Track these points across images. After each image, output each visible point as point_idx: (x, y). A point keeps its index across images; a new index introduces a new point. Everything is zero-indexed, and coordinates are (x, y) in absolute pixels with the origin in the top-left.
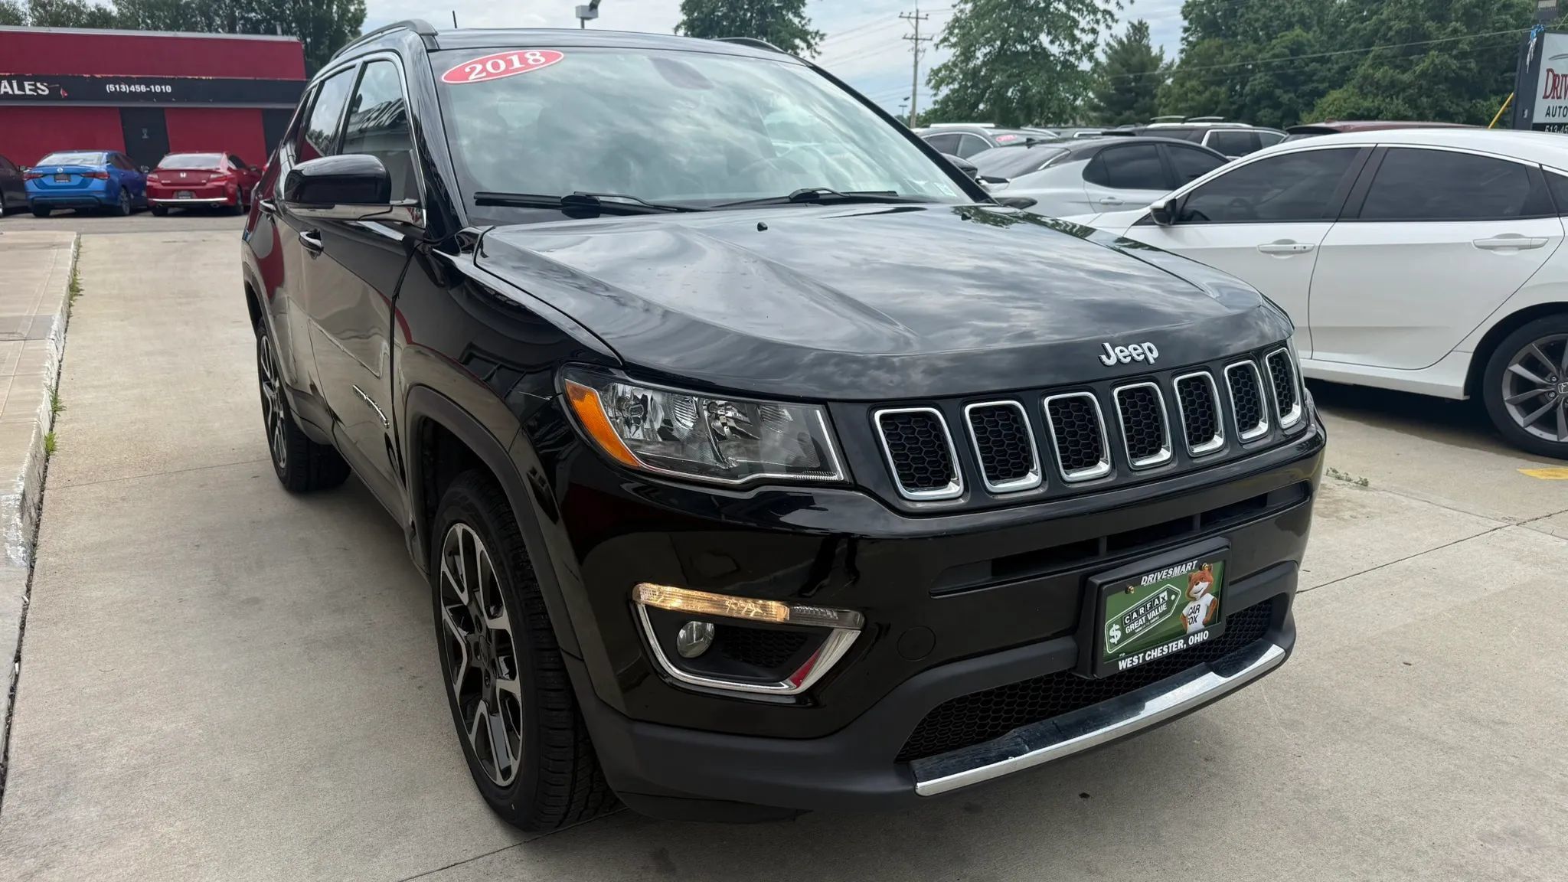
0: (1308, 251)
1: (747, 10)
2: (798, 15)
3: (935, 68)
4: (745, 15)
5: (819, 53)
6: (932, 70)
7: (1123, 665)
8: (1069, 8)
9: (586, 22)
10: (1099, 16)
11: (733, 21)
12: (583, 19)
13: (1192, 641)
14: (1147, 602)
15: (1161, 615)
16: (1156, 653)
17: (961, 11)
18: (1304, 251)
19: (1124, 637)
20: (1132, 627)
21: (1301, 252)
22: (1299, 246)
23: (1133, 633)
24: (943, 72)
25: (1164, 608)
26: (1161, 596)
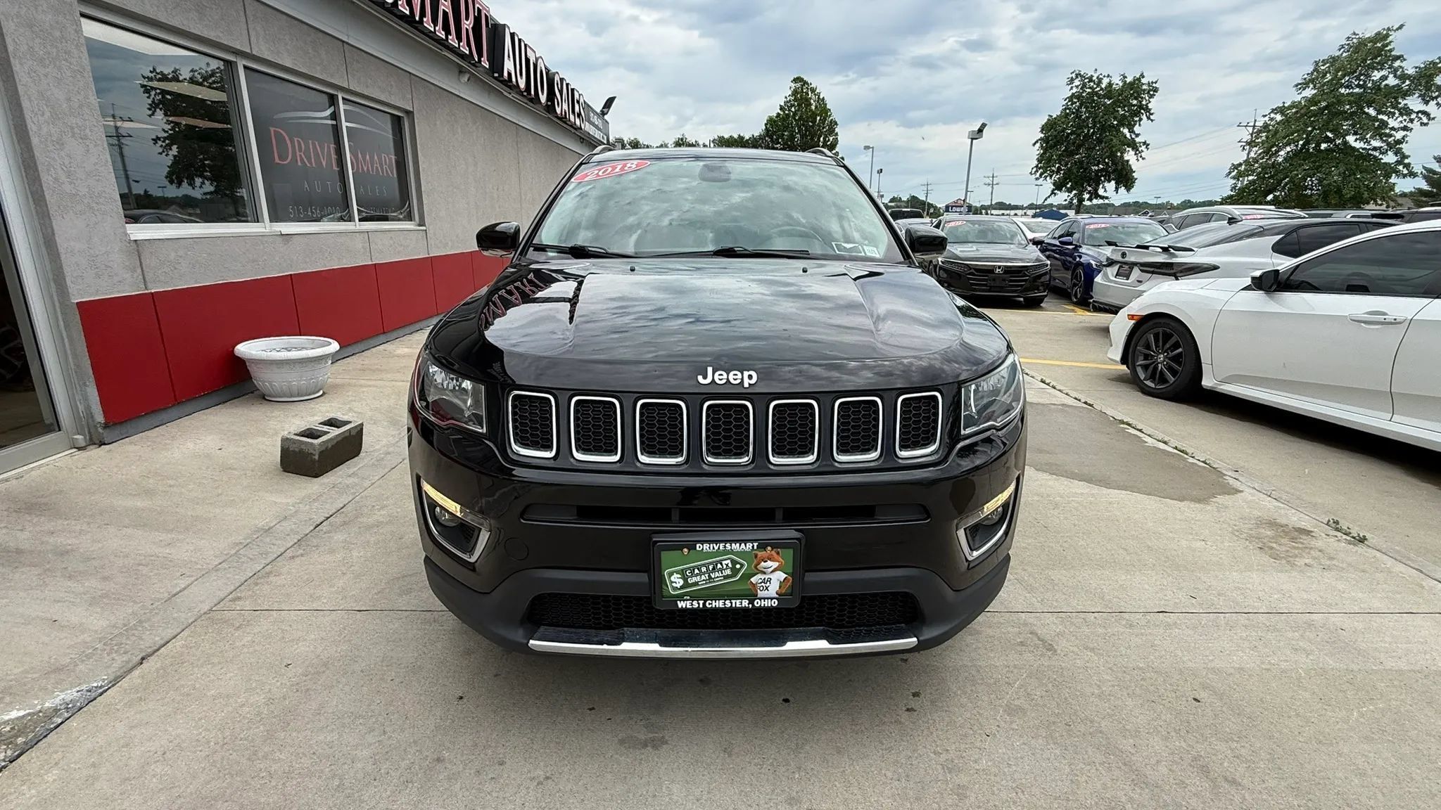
0: (1400, 323)
1: (1091, 128)
2: (1132, 131)
3: (1235, 163)
4: (1089, 131)
5: (1143, 159)
6: (1233, 165)
7: (681, 604)
8: (1379, 112)
9: (974, 141)
10: (1413, 116)
11: (1079, 135)
12: (972, 139)
13: (757, 603)
14: (711, 563)
15: (726, 577)
16: (719, 604)
17: (1272, 119)
18: (1395, 323)
19: (686, 585)
20: (694, 579)
21: (1391, 323)
22: (1389, 318)
23: (696, 584)
24: (1243, 167)
25: (728, 572)
26: (724, 563)
